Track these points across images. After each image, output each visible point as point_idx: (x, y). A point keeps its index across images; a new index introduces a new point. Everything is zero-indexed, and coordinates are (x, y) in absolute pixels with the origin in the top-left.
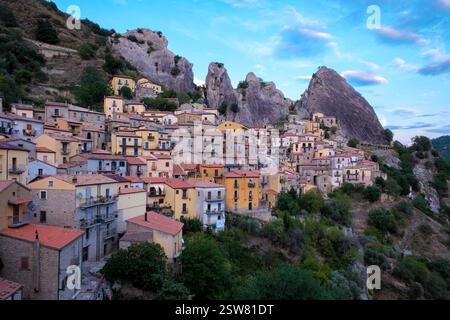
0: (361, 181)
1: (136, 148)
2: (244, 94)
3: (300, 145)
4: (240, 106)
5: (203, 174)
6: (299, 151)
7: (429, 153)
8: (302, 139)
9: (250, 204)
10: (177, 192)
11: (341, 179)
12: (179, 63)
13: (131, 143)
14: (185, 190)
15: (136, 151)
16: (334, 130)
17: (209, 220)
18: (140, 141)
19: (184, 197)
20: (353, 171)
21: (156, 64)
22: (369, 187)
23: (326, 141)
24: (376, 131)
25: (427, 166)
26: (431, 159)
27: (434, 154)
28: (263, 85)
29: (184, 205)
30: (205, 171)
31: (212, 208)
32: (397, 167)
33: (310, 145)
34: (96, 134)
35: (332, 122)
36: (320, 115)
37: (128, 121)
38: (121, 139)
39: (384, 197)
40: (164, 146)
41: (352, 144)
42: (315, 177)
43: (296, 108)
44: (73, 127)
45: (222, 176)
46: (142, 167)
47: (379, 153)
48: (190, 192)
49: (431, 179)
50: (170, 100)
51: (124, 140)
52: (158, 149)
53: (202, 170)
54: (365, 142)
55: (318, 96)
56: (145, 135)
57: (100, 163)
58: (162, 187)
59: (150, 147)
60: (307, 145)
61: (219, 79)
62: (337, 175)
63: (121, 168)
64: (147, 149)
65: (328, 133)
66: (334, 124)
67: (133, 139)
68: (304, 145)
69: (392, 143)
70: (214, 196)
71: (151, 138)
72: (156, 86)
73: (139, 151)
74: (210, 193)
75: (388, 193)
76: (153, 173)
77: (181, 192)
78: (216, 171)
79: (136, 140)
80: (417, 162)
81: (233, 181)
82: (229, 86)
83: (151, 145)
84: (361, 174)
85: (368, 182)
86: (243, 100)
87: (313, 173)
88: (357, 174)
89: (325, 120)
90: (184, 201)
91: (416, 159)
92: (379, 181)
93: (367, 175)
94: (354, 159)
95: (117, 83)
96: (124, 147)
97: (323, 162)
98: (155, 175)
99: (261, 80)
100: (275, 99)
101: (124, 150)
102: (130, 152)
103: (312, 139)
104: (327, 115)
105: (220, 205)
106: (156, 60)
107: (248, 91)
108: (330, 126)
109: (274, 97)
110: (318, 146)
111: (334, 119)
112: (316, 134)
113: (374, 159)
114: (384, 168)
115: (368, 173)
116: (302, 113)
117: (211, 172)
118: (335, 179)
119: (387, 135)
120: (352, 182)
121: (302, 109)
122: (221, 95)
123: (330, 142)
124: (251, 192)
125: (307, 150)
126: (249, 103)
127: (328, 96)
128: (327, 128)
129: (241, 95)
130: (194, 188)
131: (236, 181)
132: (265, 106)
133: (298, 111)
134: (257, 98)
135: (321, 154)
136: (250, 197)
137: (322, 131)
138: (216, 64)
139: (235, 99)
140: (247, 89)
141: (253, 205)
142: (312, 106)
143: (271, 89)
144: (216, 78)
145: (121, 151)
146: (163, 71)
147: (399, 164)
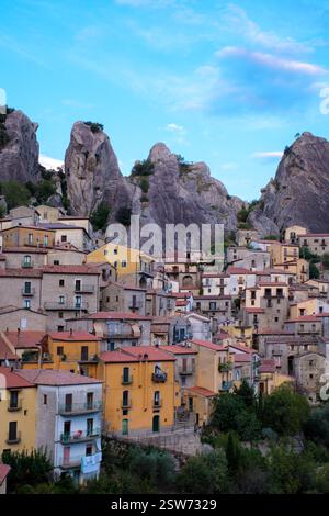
2: (145, 188)
3: (260, 293)
4: (137, 211)
5: (56, 358)
6: (258, 304)
8: (264, 279)
9: (156, 419)
14: (15, 393)
17: (66, 457)
19: (14, 407)
23: (312, 283)
28: (185, 168)
29: (13, 425)
30: (60, 350)
31: (74, 429)
33: (279, 291)
35: (324, 245)
36: (300, 231)
42: (291, 359)
43: (252, 216)
45: (95, 362)
48: (27, 397)
53: (53, 346)
55: (295, 191)
60: (274, 293)
61: (92, 156)
65: (316, 267)
66: (328, 249)
68: (268, 291)
70: (79, 403)
74: (69, 397)
78: (85, 350)
81: (118, 370)
82: (113, 170)
86: (143, 199)
87: (286, 349)
89: (310, 240)
90: (14, 417)
97: (308, 327)
99: (179, 158)
100: (209, 198)
103: (283, 279)
104: (313, 231)
105: (90, 422)
107: (153, 181)
108: (320, 252)
109: (206, 195)
110: (297, 294)
112: (292, 269)
116: (263, 226)
121: (263, 218)
122: (97, 188)
123: (320, 286)
124: (157, 393)
125: (274, 302)
126: (156, 206)
127: (316, 192)
128: (315, 256)
129: (139, 190)
130: (36, 386)
131: (126, 370)
132: (188, 212)
133: (255, 223)
134: (172, 196)
135: (302, 310)
136: (156, 403)
137: (304, 263)
138: (88, 124)
139: (126, 197)
140: (151, 177)
141: (161, 420)
142: (284, 213)
143: (200, 177)
144: (86, 154)
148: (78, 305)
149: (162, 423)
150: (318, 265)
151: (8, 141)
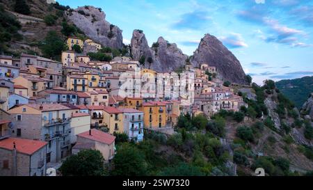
0: (231, 108)
1: (84, 86)
2: (156, 51)
4: (154, 59)
5: (129, 104)
7: (274, 90)
9: (160, 124)
10: (112, 116)
11: (219, 107)
12: (113, 30)
13: (81, 83)
14: (116, 115)
15: (84, 88)
16: (214, 76)
17: (133, 135)
18: (86, 81)
19: (116, 119)
20: (226, 102)
21: (98, 30)
22: (236, 113)
23: (209, 82)
24: (241, 76)
25: (273, 99)
26: (275, 94)
27: (277, 91)
28: (169, 45)
29: (116, 124)
30: (130, 102)
31: (135, 126)
32: (254, 99)
33: (199, 85)
34: (56, 77)
35: (213, 70)
36: (206, 65)
37: (78, 67)
38: (73, 80)
39: (246, 119)
40: (102, 85)
41: (226, 85)
42: (202, 106)
43: (190, 61)
44: (40, 72)
45: (141, 106)
46: (88, 99)
47: (243, 90)
48: (120, 116)
49: (275, 107)
50: (107, 54)
51: (75, 81)
52: (98, 87)
53: (128, 101)
54: (234, 84)
55: (204, 53)
56: (90, 77)
57: (59, 96)
58: (101, 112)
59: (93, 86)
60: (197, 85)
61: (139, 41)
62: (217, 105)
63: (73, 100)
64: (91, 87)
65: (211, 77)
66: (215, 72)
67: (81, 80)
68: (195, 85)
69: (251, 84)
70: (136, 118)
71: (94, 79)
72: (97, 45)
73: (86, 88)
74: (133, 116)
75: (249, 116)
76: (95, 103)
77: (114, 115)
78: (138, 102)
79: (84, 81)
80: (266, 97)
81: (149, 108)
82: (146, 45)
83: (94, 84)
84: (231, 104)
85: (236, 109)
86: (156, 55)
87: (201, 103)
88: (229, 104)
89: (209, 69)
90: (116, 122)
91: (266, 94)
92: (243, 108)
93: (235, 105)
94: (227, 94)
95: (70, 42)
96: (75, 85)
97: (208, 96)
98: (97, 104)
99: (167, 41)
100: (177, 54)
101: (75, 87)
102: (79, 88)
103: (200, 81)
104: (210, 65)
105: (140, 124)
106: (98, 27)
107: (159, 49)
108: (212, 73)
109: (175, 53)
110: (205, 86)
111: (215, 68)
112: (203, 78)
113: (240, 94)
114: (246, 100)
115: (236, 104)
116: (194, 64)
117: (134, 102)
118: (215, 107)
119: (248, 79)
120: (226, 109)
121: (194, 61)
122: (141, 51)
123: (212, 83)
124: (160, 116)
125: (197, 88)
126: (160, 57)
127: (211, 53)
128: (210, 74)
129: (154, 52)
130: (123, 113)
131: (151, 108)
132: (170, 59)
133: (191, 63)
134: (165, 54)
135: (206, 91)
136: (160, 119)
137: (207, 76)
138: (138, 30)
139: (150, 54)
142: (200, 60)
143: (174, 48)
145: (73, 88)
146: (102, 34)
147: (255, 97)
149: (162, 125)
151: (113, 36)
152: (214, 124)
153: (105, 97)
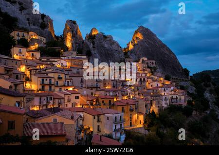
0: (179, 103)
1: (50, 85)
2: (94, 44)
3: (138, 80)
4: (93, 52)
5: (102, 104)
6: (138, 84)
7: (211, 83)
8: (138, 75)
11: (168, 102)
13: (47, 82)
15: (50, 87)
16: (155, 69)
17: (116, 136)
18: (53, 81)
20: (174, 97)
21: (28, 19)
22: (185, 107)
23: (152, 76)
24: (179, 70)
25: (211, 92)
26: (212, 87)
27: (214, 84)
28: (105, 37)
29: (99, 126)
30: (103, 102)
31: (117, 128)
33: (144, 79)
35: (153, 63)
36: (145, 59)
38: (41, 79)
39: (194, 113)
40: (68, 84)
41: (167, 78)
42: (151, 101)
43: (129, 54)
44: (8, 71)
46: (62, 100)
47: (182, 83)
48: (102, 117)
49: (214, 100)
51: (43, 80)
52: (64, 86)
53: (101, 101)
54: (174, 77)
56: (56, 76)
57: (40, 99)
58: (81, 114)
59: (59, 85)
60: (142, 80)
61: (75, 32)
62: (166, 99)
64: (57, 86)
66: (154, 65)
67: (48, 79)
68: (141, 79)
69: (189, 77)
70: (118, 119)
71: (60, 78)
72: (42, 38)
73: (53, 88)
75: (196, 111)
76: (68, 104)
77: (96, 117)
78: (110, 101)
79: (50, 80)
80: (205, 90)
82: (81, 38)
83: (61, 83)
84: (179, 98)
85: (184, 104)
86: (94, 47)
87: (150, 98)
88: (177, 98)
89: (149, 62)
90: (99, 124)
91: (204, 87)
92: (189, 103)
93: (182, 99)
94: (172, 88)
95: (15, 35)
96: (43, 84)
97: (155, 91)
98: (70, 106)
99: (103, 33)
100: (114, 47)
101: (43, 87)
102: (47, 88)
103: (144, 75)
104: (149, 59)
105: (121, 125)
106: (27, 16)
107: (96, 41)
108: (152, 66)
109: (113, 46)
110: (149, 80)
111: (154, 62)
112: (146, 72)
113: (182, 88)
114: (189, 94)
116: (133, 57)
117: (107, 102)
118: (164, 102)
119: (186, 72)
121: (132, 54)
122: (76, 43)
123: (155, 77)
124: (131, 115)
125: (143, 83)
126: (98, 50)
127: (148, 46)
128: (151, 67)
129: (92, 44)
130: (104, 114)
131: (123, 108)
132: (109, 52)
133: (130, 56)
134: (103, 46)
135: (152, 85)
136: (131, 118)
137: (149, 70)
138: (71, 21)
139: (88, 47)
140: (95, 40)
141: (132, 123)
142: (138, 53)
143: (110, 40)
144: (73, 31)
145: (41, 88)
146: (34, 25)
147: (195, 91)
148: (97, 86)
149: (132, 124)
150: (153, 70)
151: (46, 26)
152: (174, 120)
153: (77, 98)
